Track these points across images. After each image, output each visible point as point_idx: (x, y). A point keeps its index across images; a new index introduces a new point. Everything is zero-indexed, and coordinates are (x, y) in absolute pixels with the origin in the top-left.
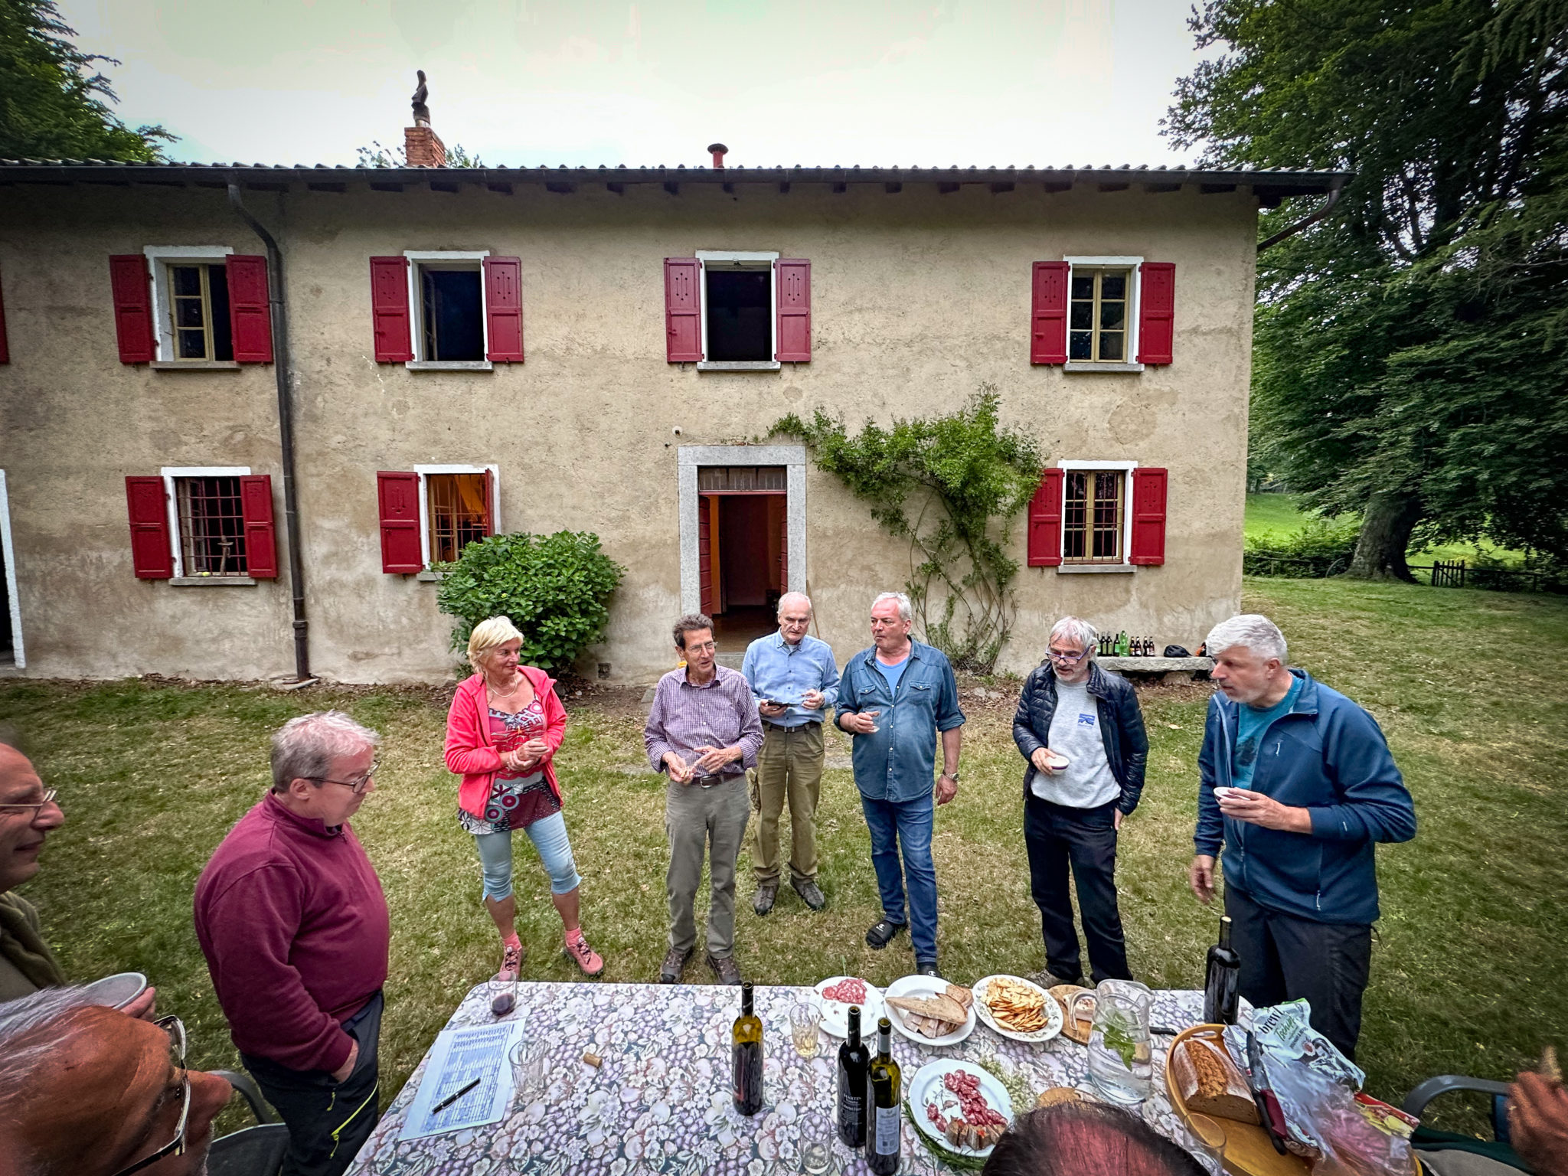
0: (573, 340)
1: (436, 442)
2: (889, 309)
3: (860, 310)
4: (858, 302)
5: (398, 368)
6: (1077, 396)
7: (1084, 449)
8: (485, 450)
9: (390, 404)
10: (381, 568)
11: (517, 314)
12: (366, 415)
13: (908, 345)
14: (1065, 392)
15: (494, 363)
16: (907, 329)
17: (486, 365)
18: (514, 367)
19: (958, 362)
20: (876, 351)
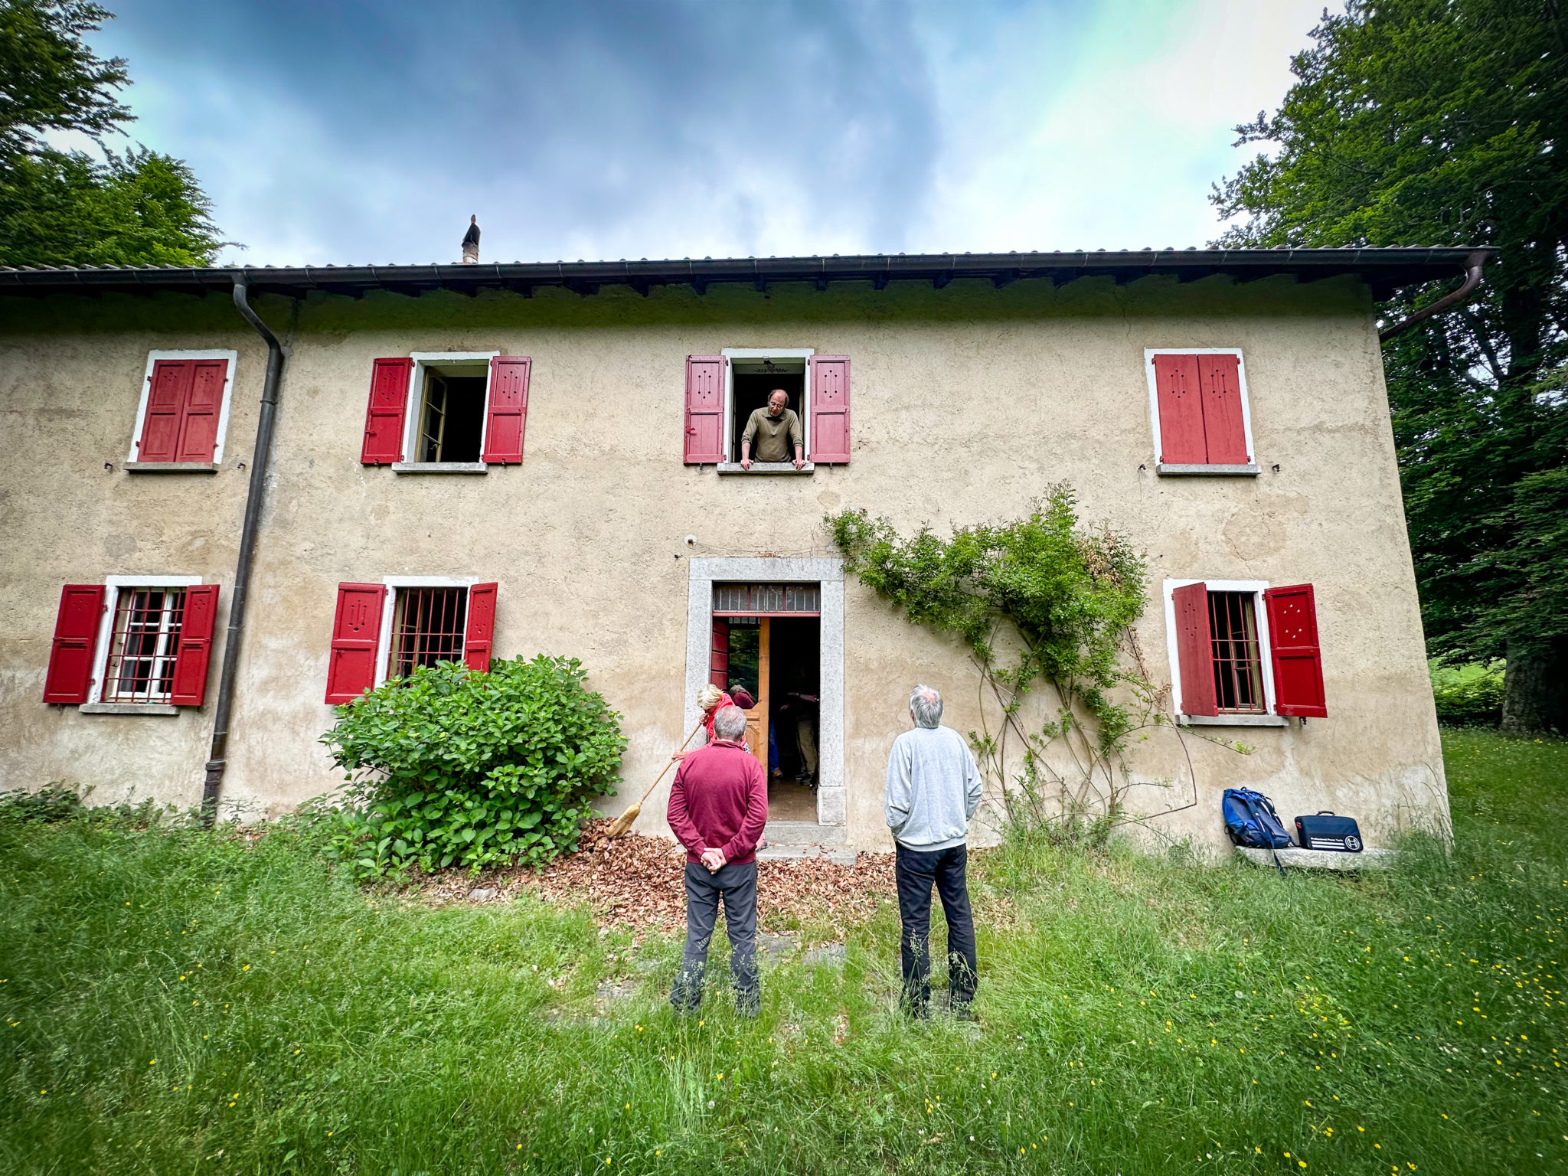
0: (578, 440)
1: (412, 552)
2: (942, 406)
3: (907, 408)
4: (905, 400)
5: (384, 470)
6: (1178, 503)
7: (1195, 565)
8: (466, 560)
9: (369, 509)
10: (324, 698)
11: (520, 413)
12: (341, 520)
13: (967, 444)
14: (1162, 499)
15: (489, 464)
16: (963, 427)
17: (480, 466)
18: (510, 469)
19: (1027, 464)
20: (928, 452)
